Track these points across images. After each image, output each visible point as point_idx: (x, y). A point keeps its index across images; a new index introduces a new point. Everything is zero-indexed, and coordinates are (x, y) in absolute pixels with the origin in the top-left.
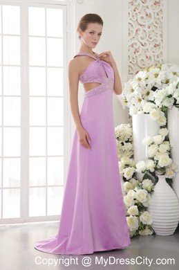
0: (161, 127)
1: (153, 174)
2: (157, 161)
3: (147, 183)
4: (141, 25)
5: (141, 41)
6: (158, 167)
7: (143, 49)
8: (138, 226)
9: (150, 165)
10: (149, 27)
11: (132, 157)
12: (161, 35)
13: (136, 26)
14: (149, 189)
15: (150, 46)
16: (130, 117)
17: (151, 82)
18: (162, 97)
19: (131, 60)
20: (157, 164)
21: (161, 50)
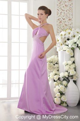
0: (71, 57)
1: (68, 78)
2: (69, 72)
3: (65, 83)
4: (63, 10)
5: (63, 17)
6: (70, 75)
7: (63, 21)
8: (60, 102)
9: (66, 74)
10: (67, 11)
11: (58, 70)
12: (72, 15)
13: (60, 11)
14: (66, 85)
15: (67, 20)
16: (57, 52)
17: (67, 36)
18: (72, 43)
19: (58, 26)
20: (69, 74)
21: (72, 21)
